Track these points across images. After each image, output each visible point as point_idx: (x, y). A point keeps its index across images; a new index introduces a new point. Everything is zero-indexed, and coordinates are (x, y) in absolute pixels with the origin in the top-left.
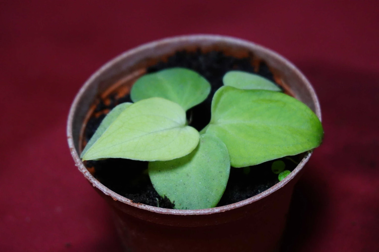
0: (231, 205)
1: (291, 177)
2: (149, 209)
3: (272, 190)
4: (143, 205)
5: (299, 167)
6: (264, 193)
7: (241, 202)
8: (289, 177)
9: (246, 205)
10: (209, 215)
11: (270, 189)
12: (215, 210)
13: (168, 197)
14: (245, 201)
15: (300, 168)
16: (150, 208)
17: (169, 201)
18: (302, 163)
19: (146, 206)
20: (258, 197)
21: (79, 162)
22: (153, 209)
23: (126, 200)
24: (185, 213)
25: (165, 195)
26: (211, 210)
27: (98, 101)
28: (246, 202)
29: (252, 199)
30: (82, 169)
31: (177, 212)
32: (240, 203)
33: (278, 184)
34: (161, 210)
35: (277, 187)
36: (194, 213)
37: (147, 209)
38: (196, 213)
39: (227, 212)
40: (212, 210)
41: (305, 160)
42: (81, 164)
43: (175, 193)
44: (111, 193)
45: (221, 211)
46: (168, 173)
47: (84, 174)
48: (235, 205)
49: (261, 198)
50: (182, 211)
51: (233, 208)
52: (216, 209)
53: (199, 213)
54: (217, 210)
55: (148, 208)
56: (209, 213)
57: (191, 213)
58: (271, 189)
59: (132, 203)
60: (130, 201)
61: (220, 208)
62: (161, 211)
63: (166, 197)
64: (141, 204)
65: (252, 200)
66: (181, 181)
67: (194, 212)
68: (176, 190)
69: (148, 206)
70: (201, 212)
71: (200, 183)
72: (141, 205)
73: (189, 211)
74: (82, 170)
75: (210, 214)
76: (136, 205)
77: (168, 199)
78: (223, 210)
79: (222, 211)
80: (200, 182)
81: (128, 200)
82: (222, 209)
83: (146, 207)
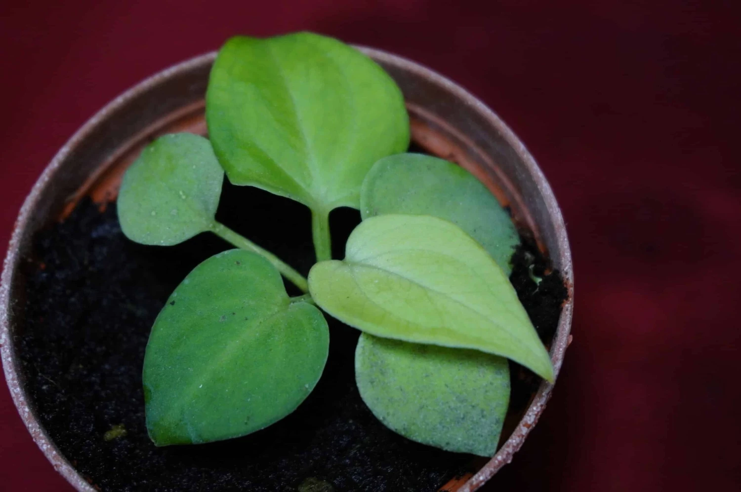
2: (570, 262)
4: (567, 277)
19: (567, 270)
21: (506, 453)
23: (568, 313)
30: (521, 438)
37: (571, 265)
42: (508, 446)
47: (531, 428)
59: (570, 300)
60: (567, 305)
64: (565, 281)
72: (568, 280)
74: (523, 436)
81: (567, 310)
83: (569, 268)
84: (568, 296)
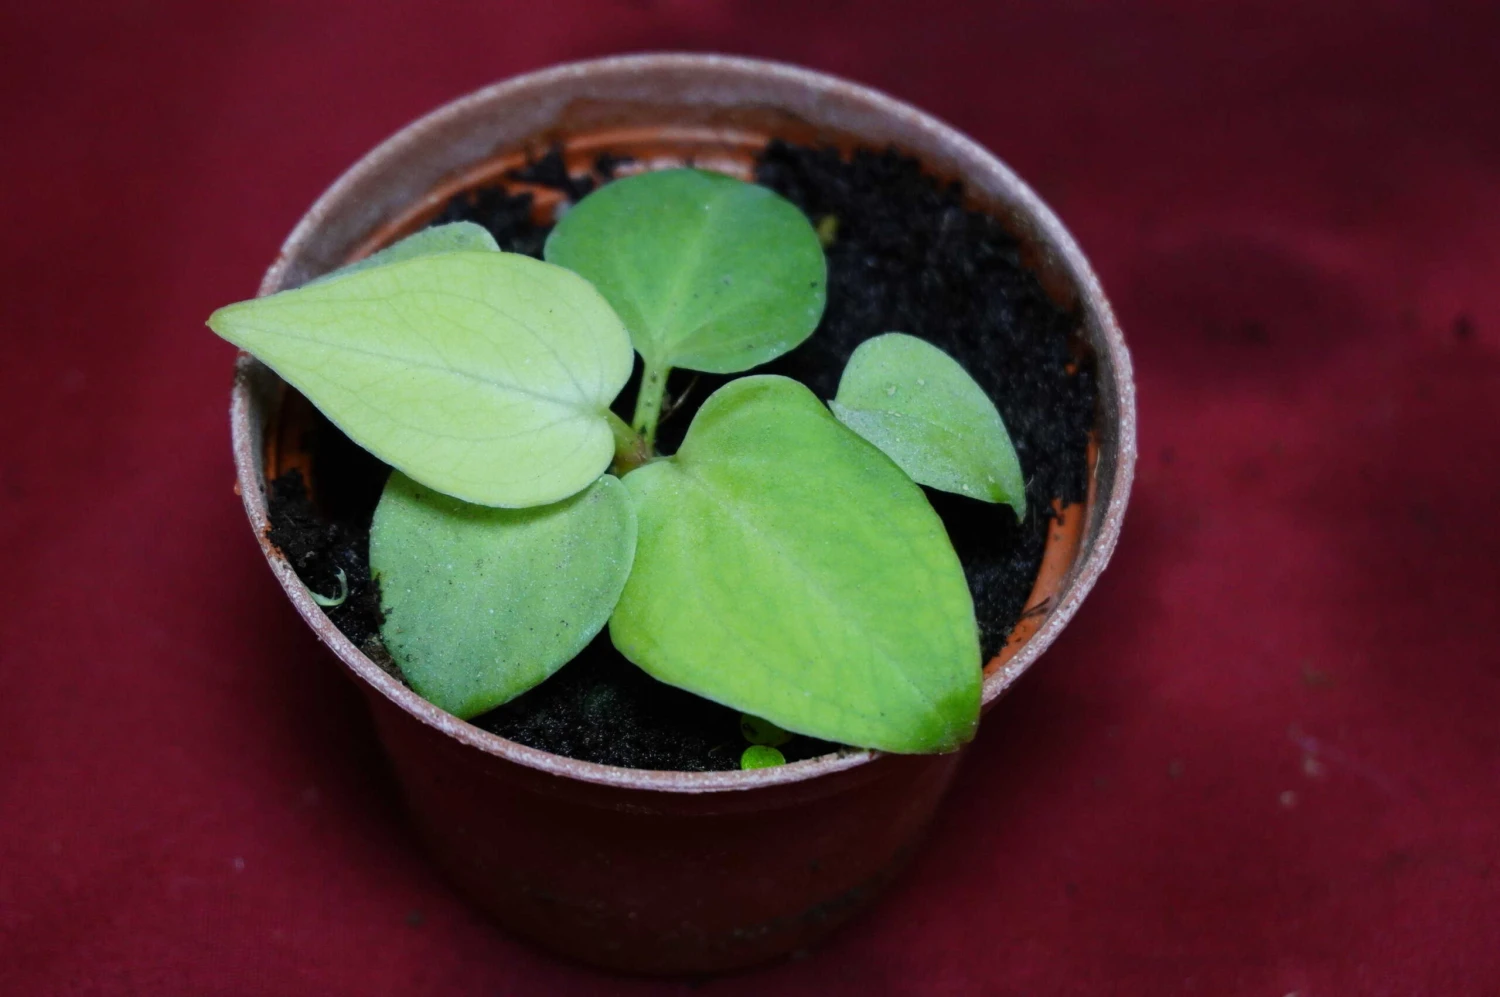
0: (495, 740)
1: (739, 782)
3: (650, 781)
4: (281, 563)
5: (793, 771)
6: (616, 772)
7: (529, 752)
8: (734, 776)
9: (537, 768)
10: (420, 722)
11: (644, 775)
12: (442, 721)
13: (383, 587)
14: (544, 756)
15: (794, 773)
16: (291, 583)
17: (380, 599)
18: (815, 765)
19: (286, 572)
20: (590, 771)
22: (295, 596)
24: (362, 668)
25: (379, 574)
26: (432, 715)
27: (542, 151)
28: (544, 760)
29: (568, 767)
31: (344, 652)
32: (526, 752)
33: (682, 774)
34: (312, 613)
35: (669, 783)
36: (382, 687)
37: (284, 582)
38: (388, 689)
39: (472, 750)
40: (435, 717)
41: (831, 762)
43: (411, 589)
44: (243, 464)
45: (456, 734)
46: (436, 518)
48: (507, 748)
49: (598, 780)
50: (358, 659)
51: (496, 751)
52: (449, 720)
53: (398, 697)
54: (448, 725)
55: (287, 583)
56: (424, 718)
57: (374, 682)
58: (647, 777)
59: (262, 535)
60: (263, 525)
61: (460, 726)
62: (309, 615)
63: (377, 582)
64: (282, 555)
65: (565, 766)
66: (450, 567)
67: (386, 684)
68: (418, 581)
69: (295, 575)
70: (401, 698)
71: (492, 611)
72: (279, 560)
73: (374, 672)
75: (424, 722)
76: (267, 548)
77: (379, 593)
78: (463, 737)
79: (460, 736)
80: (494, 609)
81: (259, 519)
82: (462, 733)
83: (284, 576)
84: (267, 537)
